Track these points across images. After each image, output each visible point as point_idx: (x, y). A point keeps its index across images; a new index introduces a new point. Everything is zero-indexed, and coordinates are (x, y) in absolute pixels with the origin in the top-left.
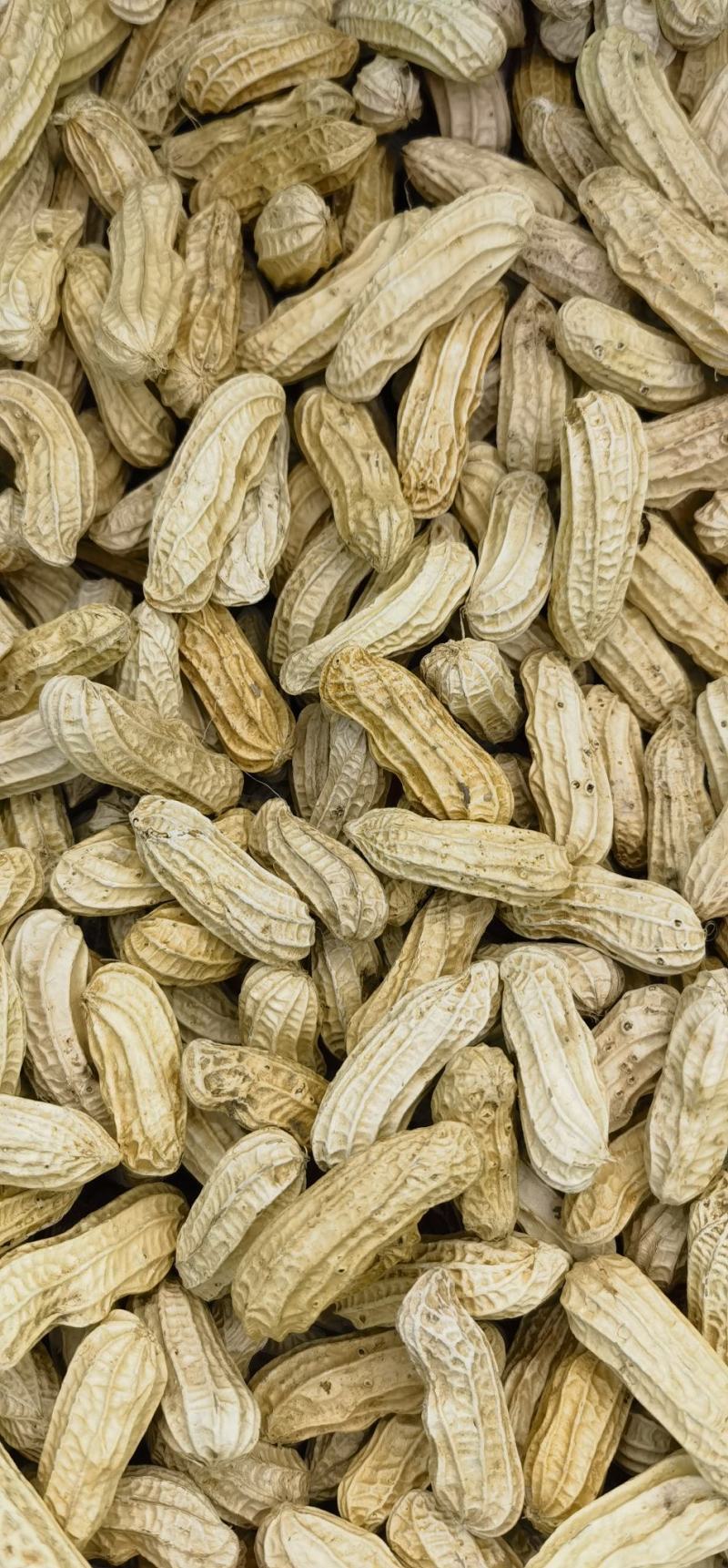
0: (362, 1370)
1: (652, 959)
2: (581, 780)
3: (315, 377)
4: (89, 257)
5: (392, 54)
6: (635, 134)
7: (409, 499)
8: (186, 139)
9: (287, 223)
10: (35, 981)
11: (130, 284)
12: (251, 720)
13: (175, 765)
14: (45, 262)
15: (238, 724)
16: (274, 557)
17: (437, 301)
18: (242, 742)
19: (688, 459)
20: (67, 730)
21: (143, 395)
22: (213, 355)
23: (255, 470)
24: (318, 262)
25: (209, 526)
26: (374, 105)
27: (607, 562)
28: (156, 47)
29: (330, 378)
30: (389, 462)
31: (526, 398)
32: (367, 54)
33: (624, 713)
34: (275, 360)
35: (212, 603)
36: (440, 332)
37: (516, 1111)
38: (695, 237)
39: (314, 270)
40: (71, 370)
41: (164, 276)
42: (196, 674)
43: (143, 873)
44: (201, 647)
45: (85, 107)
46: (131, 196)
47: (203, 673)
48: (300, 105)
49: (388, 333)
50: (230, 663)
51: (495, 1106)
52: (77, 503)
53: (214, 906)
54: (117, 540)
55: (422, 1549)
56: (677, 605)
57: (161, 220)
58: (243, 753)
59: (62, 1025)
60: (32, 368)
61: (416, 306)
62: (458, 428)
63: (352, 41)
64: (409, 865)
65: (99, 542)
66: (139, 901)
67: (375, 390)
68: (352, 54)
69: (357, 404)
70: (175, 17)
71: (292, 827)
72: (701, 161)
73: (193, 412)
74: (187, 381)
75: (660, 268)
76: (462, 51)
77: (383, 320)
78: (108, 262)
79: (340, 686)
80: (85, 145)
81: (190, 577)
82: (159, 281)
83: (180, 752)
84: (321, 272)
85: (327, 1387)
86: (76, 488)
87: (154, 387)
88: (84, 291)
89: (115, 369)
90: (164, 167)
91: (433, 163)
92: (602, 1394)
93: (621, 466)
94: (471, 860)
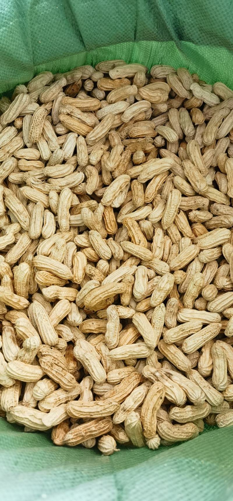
0: (99, 323)
1: (160, 271)
2: (159, 246)
3: (136, 178)
4: (107, 153)
5: (162, 136)
6: (192, 156)
7: (145, 199)
8: (127, 140)
9: (138, 155)
10: (68, 250)
11: (112, 158)
12: (111, 225)
13: (99, 226)
14: (101, 152)
15: (109, 225)
16: (122, 202)
17: (157, 171)
18: (109, 229)
19: (189, 204)
20: (85, 215)
21: (109, 174)
22: (121, 171)
23: (123, 188)
24: (141, 162)
25: (113, 194)
26: (157, 142)
27: (171, 214)
28: (127, 126)
29: (138, 179)
30: (143, 192)
31: (167, 188)
32: (158, 135)
33: (170, 240)
34: (131, 174)
35: (110, 206)
36: (156, 176)
37: (133, 286)
38: (197, 172)
39: (140, 163)
40: (99, 168)
41: (118, 158)
42: (105, 216)
43: (89, 241)
44: (107, 212)
45: (113, 133)
46: (116, 146)
47: (106, 216)
48: (145, 140)
49: (148, 174)
50: (111, 216)
51: (130, 283)
52: (95, 186)
53: (98, 247)
54: (99, 194)
55: (100, 349)
56: (182, 225)
57: (119, 150)
58: (108, 230)
59: (70, 258)
60: (94, 166)
61: (153, 171)
62: (155, 191)
63: (156, 132)
64: (128, 249)
65: (96, 194)
66: (87, 245)
67: (144, 182)
68: (156, 134)
69: (141, 183)
70: (131, 122)
71: (113, 242)
72: (201, 162)
73: (116, 178)
74: (116, 173)
75: (191, 175)
76: (171, 138)
77: (148, 172)
78: (110, 154)
79: (126, 221)
80: (112, 138)
81: (108, 200)
82: (116, 158)
83: (99, 225)
84: (141, 164)
85: (93, 324)
86: (95, 184)
87: (111, 173)
88: (105, 157)
89: (106, 168)
90: (122, 143)
91: (164, 153)
92: (134, 333)
93: (176, 200)
94: (137, 250)
